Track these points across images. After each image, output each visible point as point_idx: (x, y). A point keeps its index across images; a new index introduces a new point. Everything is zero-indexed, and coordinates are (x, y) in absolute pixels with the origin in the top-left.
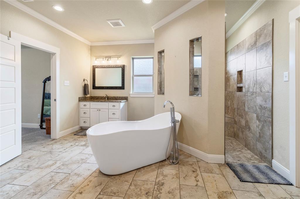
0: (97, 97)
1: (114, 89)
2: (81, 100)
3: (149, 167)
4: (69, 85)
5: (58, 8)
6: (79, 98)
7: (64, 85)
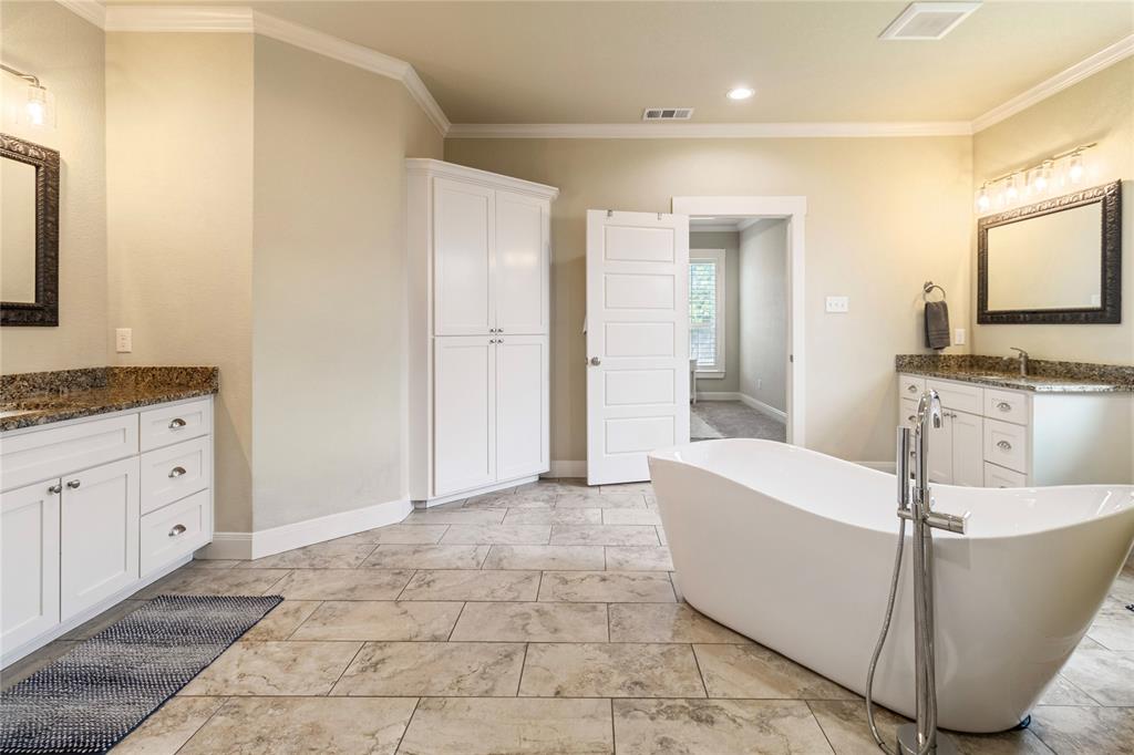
0: (990, 358)
1: (1064, 321)
2: (904, 364)
3: (798, 669)
4: (846, 310)
5: (741, 93)
6: (899, 358)
7: (826, 313)
